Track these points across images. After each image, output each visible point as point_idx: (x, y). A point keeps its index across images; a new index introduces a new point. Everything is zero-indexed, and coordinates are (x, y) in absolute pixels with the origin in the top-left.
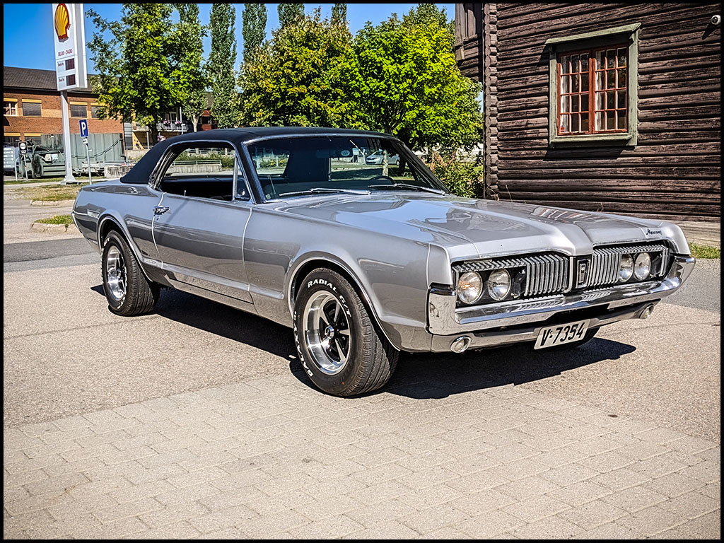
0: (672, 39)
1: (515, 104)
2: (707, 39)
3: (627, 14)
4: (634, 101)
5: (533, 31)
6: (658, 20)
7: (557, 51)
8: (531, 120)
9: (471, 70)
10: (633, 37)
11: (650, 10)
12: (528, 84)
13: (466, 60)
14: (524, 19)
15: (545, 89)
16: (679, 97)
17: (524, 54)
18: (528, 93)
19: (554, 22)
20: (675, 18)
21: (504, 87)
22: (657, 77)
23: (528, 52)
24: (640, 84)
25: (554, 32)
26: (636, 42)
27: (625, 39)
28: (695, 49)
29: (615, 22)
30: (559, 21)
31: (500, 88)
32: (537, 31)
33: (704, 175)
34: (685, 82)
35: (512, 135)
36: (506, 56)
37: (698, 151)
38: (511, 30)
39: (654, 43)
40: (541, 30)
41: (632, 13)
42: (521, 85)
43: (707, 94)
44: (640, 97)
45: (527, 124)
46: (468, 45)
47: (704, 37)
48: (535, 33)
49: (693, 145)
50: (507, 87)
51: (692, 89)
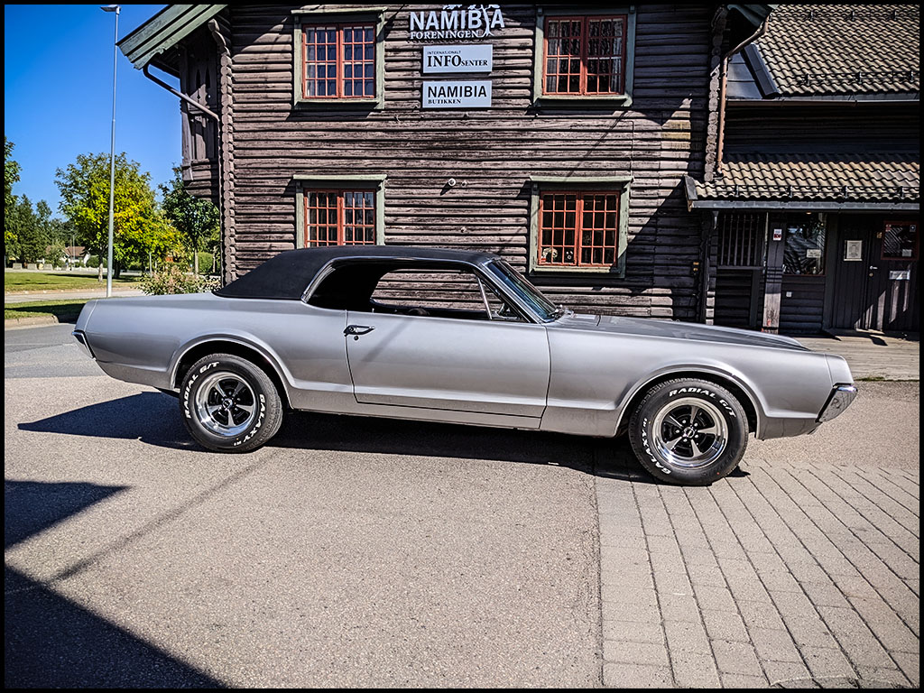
0: (414, 191)
1: (256, 227)
2: (443, 196)
3: (374, 166)
4: (381, 237)
5: (276, 165)
6: (402, 175)
7: (305, 186)
8: (274, 244)
9: (201, 191)
10: (381, 185)
11: (395, 166)
12: (271, 211)
13: (194, 181)
14: (266, 153)
15: (291, 218)
16: (421, 237)
17: (266, 184)
18: (272, 219)
19: (299, 161)
20: (417, 176)
21: (243, 211)
22: (401, 220)
23: (271, 182)
24: (386, 224)
25: (300, 170)
26: (382, 189)
27: (374, 186)
28: (434, 202)
29: (361, 170)
30: (304, 161)
31: (239, 211)
32: (281, 166)
33: (442, 298)
34: (426, 226)
35: (254, 255)
36: (244, 184)
37: (437, 280)
38: (250, 161)
39: (400, 192)
40: (285, 166)
41: (378, 166)
42: (263, 212)
43: (444, 237)
44: (386, 234)
45: (271, 246)
46: (198, 168)
47: (441, 194)
48: (279, 168)
49: (433, 275)
50: (246, 211)
51: (432, 232)
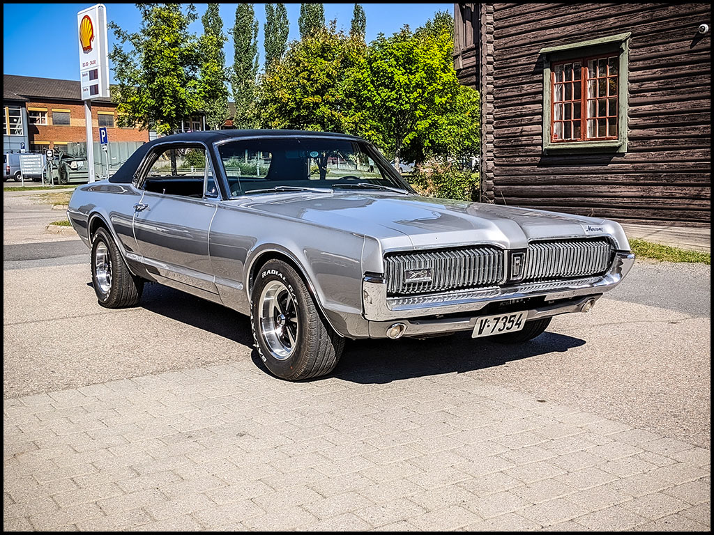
0: (661, 48)
1: (511, 111)
2: (695, 48)
3: (618, 24)
4: (624, 109)
5: (527, 41)
6: (648, 30)
7: (551, 60)
8: (526, 128)
9: (468, 79)
10: (623, 46)
11: (640, 19)
12: (523, 92)
13: (464, 69)
14: (519, 29)
15: (539, 97)
16: (668, 105)
17: (519, 63)
18: (523, 101)
19: (548, 32)
20: (665, 27)
21: (500, 95)
22: (647, 85)
23: (523, 61)
24: (631, 92)
25: (548, 42)
26: (626, 51)
27: (616, 48)
28: (683, 58)
29: (606, 32)
30: (552, 31)
31: (497, 96)
32: (532, 40)
33: (692, 182)
34: (674, 90)
35: (507, 142)
36: (502, 66)
37: (686, 158)
38: (507, 39)
39: (645, 52)
40: (536, 40)
41: (623, 23)
42: (517, 93)
43: (695, 102)
44: (631, 105)
45: (522, 131)
46: (466, 55)
47: (692, 46)
48: (531, 43)
49: (681, 152)
50: (503, 95)
51: (681, 96)
